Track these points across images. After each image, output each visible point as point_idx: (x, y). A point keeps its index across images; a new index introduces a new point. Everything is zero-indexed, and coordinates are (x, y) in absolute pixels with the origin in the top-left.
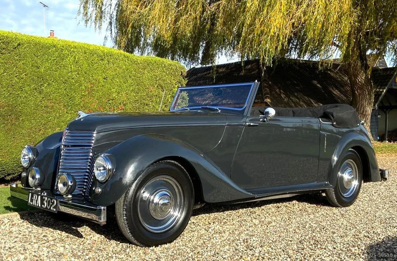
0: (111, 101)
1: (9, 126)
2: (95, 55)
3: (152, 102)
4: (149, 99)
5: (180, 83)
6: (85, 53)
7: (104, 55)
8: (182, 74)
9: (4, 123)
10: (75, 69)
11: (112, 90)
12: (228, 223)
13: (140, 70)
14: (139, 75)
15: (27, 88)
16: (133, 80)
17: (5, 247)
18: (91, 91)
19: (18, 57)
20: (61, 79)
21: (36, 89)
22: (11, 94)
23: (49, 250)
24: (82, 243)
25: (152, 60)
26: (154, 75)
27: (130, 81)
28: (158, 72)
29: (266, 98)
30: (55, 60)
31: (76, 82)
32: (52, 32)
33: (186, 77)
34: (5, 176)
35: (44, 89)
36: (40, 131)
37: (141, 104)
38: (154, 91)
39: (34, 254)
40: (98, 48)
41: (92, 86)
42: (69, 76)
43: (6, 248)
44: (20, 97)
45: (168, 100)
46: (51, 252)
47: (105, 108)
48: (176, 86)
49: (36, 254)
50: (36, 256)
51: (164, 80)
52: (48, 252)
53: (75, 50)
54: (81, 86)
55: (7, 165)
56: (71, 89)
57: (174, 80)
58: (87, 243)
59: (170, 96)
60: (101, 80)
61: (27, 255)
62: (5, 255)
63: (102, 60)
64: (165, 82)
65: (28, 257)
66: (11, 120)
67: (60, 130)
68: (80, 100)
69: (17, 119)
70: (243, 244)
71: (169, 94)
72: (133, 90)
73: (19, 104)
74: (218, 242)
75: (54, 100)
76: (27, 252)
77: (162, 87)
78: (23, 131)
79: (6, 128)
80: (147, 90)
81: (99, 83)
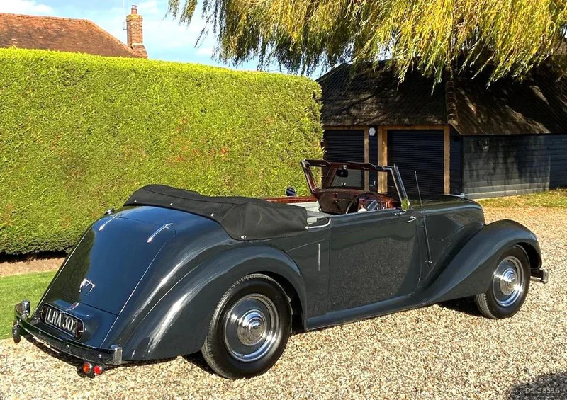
0: (211, 142)
1: (72, 182)
2: (190, 80)
3: (270, 138)
4: (265, 135)
5: (311, 108)
6: (177, 77)
7: (202, 78)
8: (314, 96)
9: (66, 179)
10: (162, 100)
11: (213, 126)
12: (340, 348)
13: (254, 94)
14: (251, 102)
15: (97, 130)
16: (242, 109)
17: (69, 379)
18: (183, 130)
19: (86, 89)
20: (143, 115)
21: (109, 130)
22: (75, 139)
23: (118, 384)
24: (156, 376)
25: (271, 79)
26: (274, 100)
27: (238, 111)
28: (279, 96)
29: (450, 118)
30: (135, 89)
31: (163, 118)
32: (134, 7)
33: (320, 100)
34: (66, 249)
35: (120, 131)
36: (113, 187)
37: (254, 143)
38: (273, 123)
39: (101, 390)
40: (194, 69)
41: (185, 122)
42: (154, 111)
43: (71, 381)
44: (88, 142)
45: (293, 135)
46: (120, 388)
47: (202, 152)
48: (306, 115)
49: (104, 391)
50: (104, 393)
51: (288, 107)
52: (117, 387)
53: (162, 74)
54: (170, 123)
55: (68, 234)
56: (156, 128)
57: (303, 105)
58: (161, 376)
59: (296, 129)
60: (198, 114)
61: (94, 391)
62: (70, 391)
63: (200, 85)
64: (290, 110)
65: (95, 394)
66: (75, 174)
67: (140, 185)
68: (168, 143)
69: (83, 171)
70: (348, 382)
71: (295, 127)
72: (242, 124)
73: (86, 153)
74: (319, 378)
75: (133, 145)
76: (94, 387)
77: (285, 117)
78: (91, 189)
79: (68, 185)
80: (262, 122)
81: (194, 117)
